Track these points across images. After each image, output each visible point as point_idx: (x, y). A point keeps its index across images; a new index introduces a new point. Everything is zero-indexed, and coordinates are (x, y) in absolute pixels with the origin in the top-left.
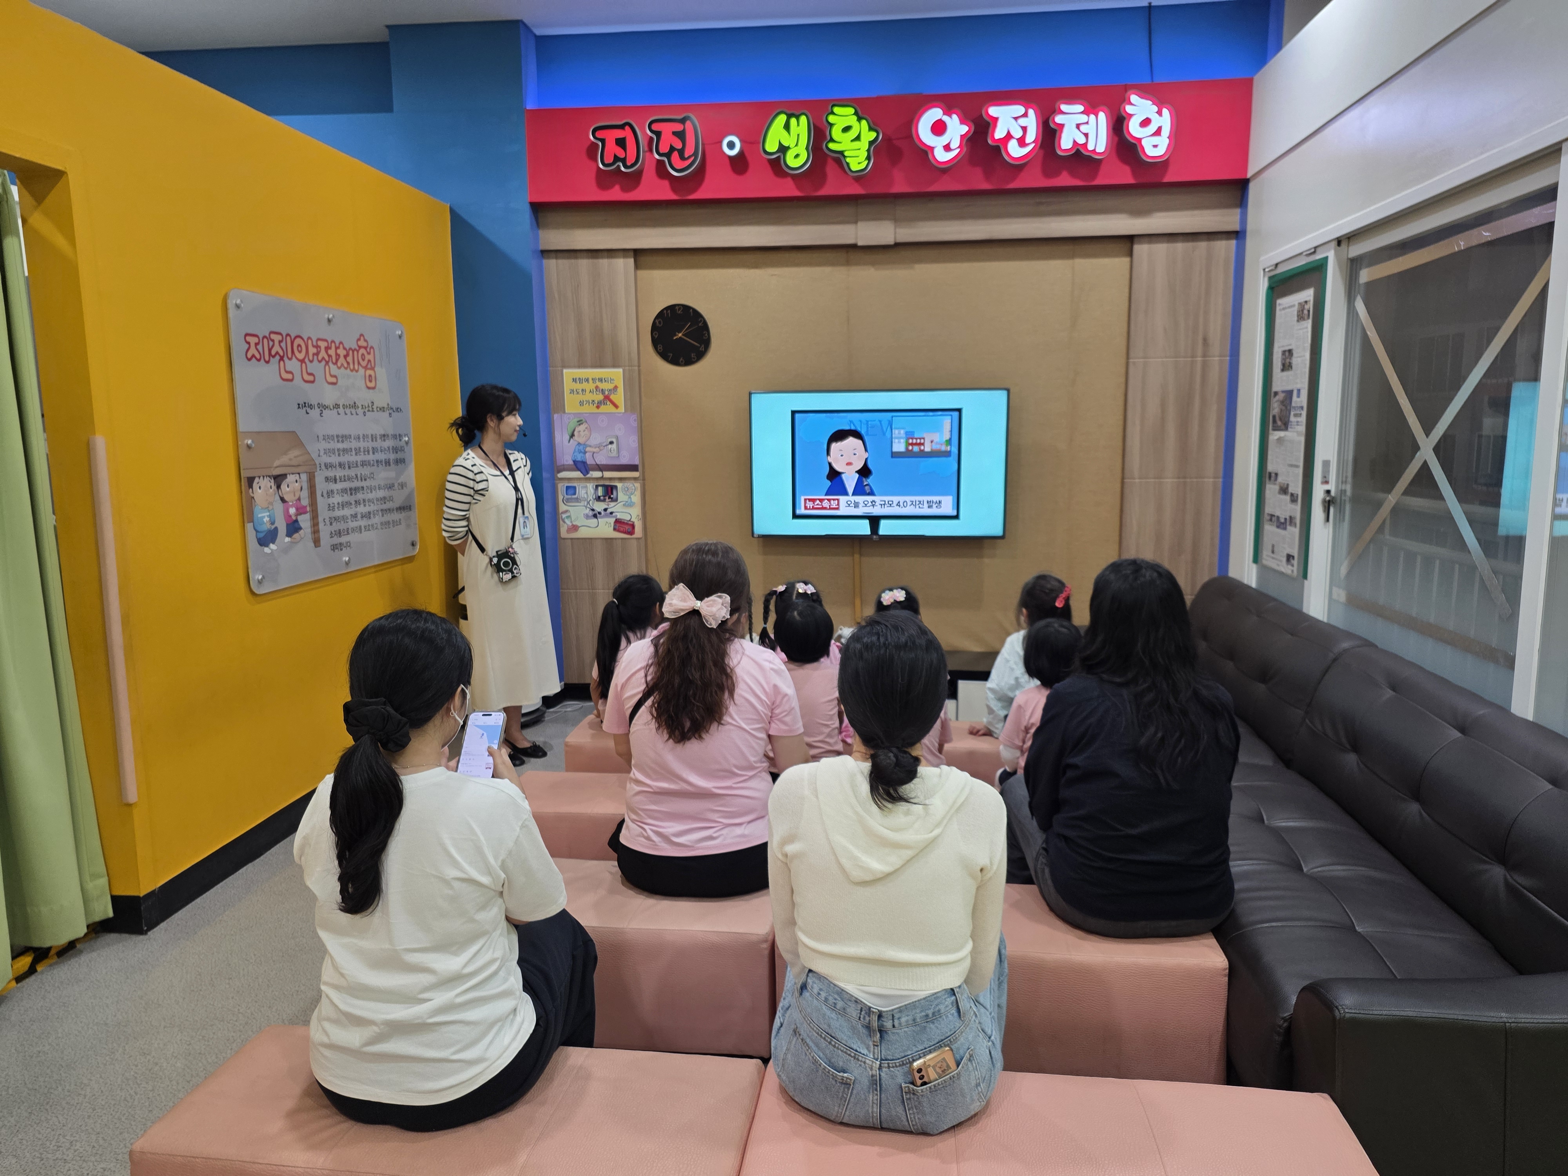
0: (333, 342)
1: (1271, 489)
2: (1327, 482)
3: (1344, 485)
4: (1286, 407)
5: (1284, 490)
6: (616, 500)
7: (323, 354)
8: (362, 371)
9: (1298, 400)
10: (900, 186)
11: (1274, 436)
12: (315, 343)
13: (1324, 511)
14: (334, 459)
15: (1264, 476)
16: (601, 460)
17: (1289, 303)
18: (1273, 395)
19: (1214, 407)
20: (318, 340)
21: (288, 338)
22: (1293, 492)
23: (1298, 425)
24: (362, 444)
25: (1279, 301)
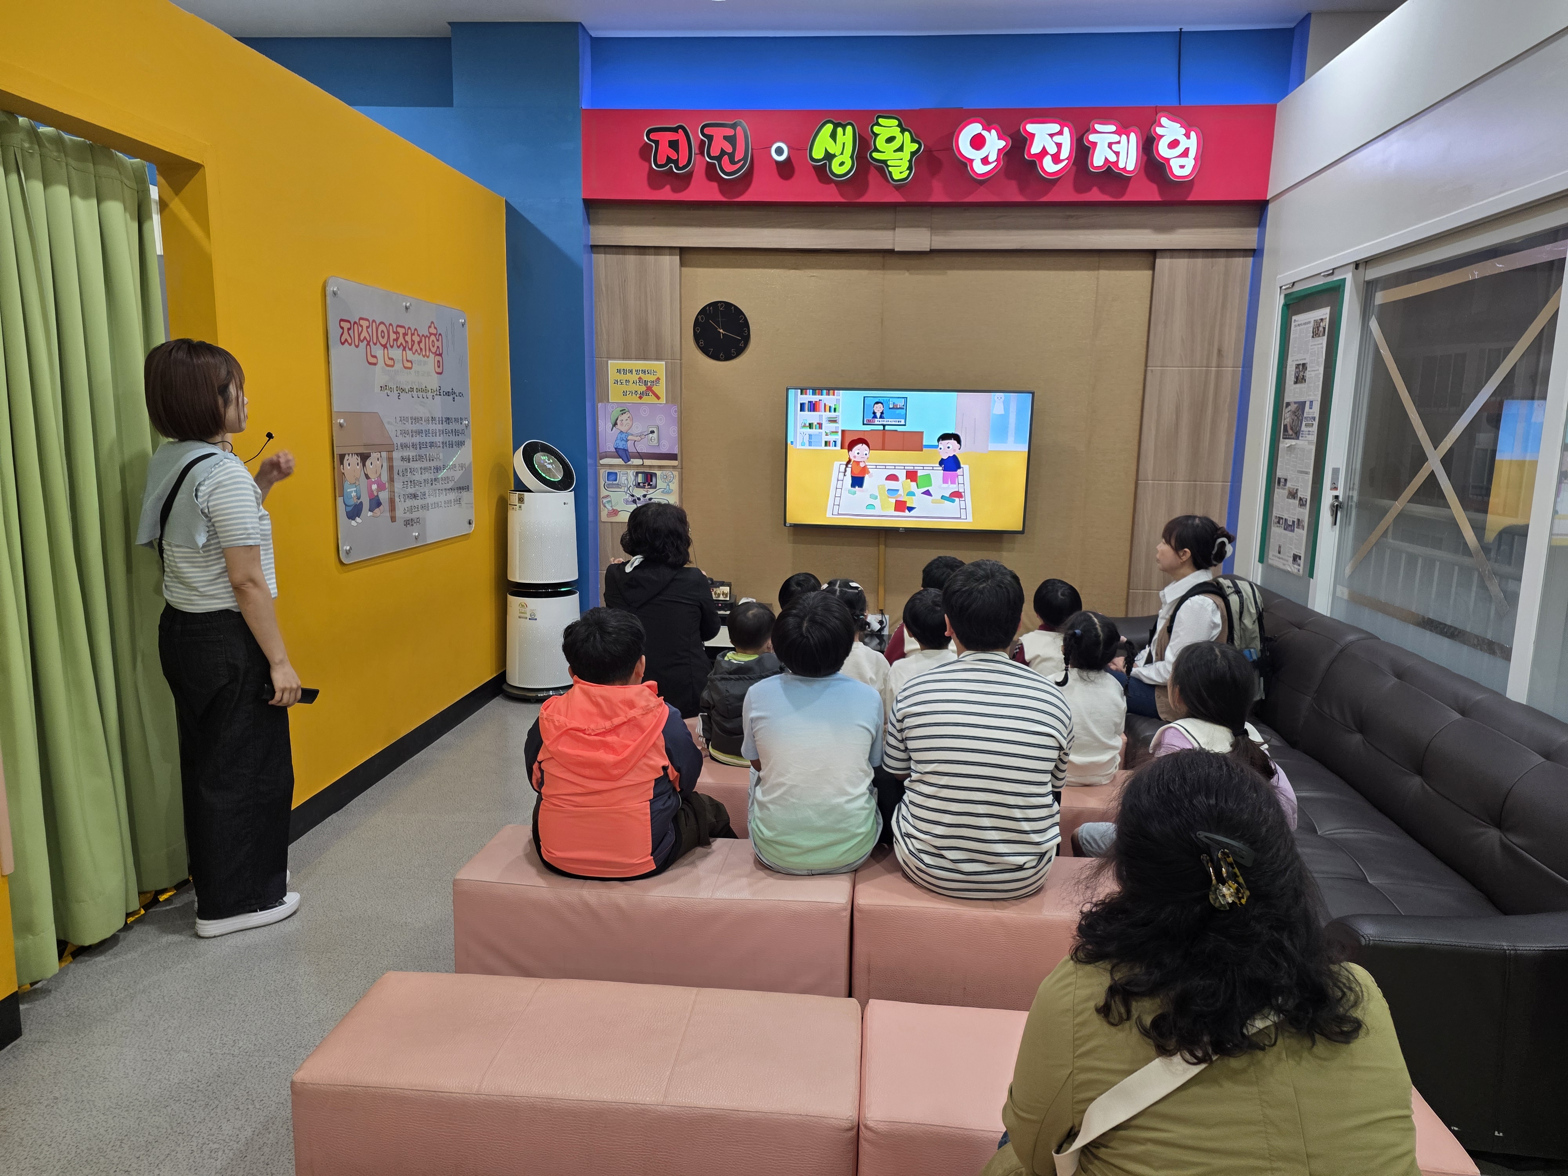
0: (409, 328)
1: (1280, 494)
2: (1336, 489)
3: (1351, 492)
4: (1298, 418)
5: (1293, 495)
6: (655, 487)
7: (401, 340)
8: (432, 356)
9: (1311, 410)
10: (938, 196)
11: (1284, 444)
12: (395, 330)
13: (1332, 515)
14: (408, 440)
15: (1273, 481)
16: (642, 448)
17: (1304, 321)
18: (1285, 405)
19: (1227, 414)
20: (398, 326)
21: (374, 324)
22: (1302, 497)
23: (1309, 434)
24: (432, 427)
25: (1294, 318)
